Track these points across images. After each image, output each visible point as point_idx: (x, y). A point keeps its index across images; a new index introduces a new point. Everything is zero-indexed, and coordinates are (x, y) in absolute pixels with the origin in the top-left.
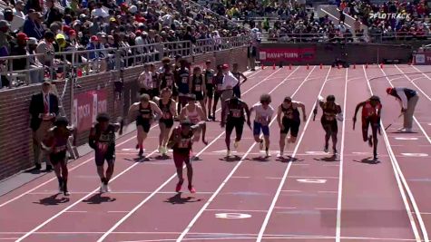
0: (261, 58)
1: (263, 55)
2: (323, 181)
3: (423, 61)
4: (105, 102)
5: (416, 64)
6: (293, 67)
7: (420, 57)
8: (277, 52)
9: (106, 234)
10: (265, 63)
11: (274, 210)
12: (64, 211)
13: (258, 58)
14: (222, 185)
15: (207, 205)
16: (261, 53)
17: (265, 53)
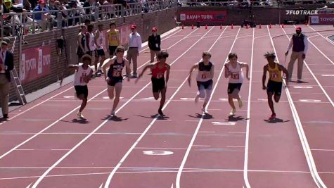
1: (183, 17)
2: (233, 124)
3: (317, 22)
4: (49, 56)
5: (311, 24)
6: (208, 27)
7: (314, 19)
8: (195, 14)
9: (51, 168)
10: (184, 24)
11: (192, 148)
12: (14, 149)
13: (178, 20)
14: (149, 127)
15: (136, 144)
16: (181, 15)
17: (184, 15)
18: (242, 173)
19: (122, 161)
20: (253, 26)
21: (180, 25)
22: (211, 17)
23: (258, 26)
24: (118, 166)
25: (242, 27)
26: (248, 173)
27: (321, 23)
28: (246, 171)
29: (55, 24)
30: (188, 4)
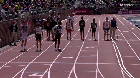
0: (75, 12)
1: (76, 12)
2: (93, 48)
3: (121, 13)
4: (30, 25)
5: (119, 14)
6: (84, 15)
7: (120, 12)
9: (31, 63)
10: (76, 14)
12: (18, 56)
15: (60, 54)
18: (96, 64)
19: (55, 60)
20: (100, 15)
21: (75, 14)
22: (85, 12)
23: (101, 15)
24: (54, 62)
25: (96, 15)
26: (98, 64)
27: (123, 14)
28: (97, 63)
29: (32, 14)
30: (78, 7)
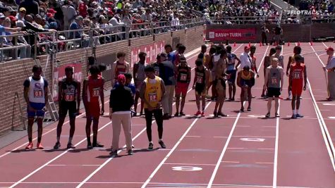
1: (211, 35)
4: (80, 73)
6: (237, 44)
8: (224, 32)
11: (221, 163)
12: (46, 164)
13: (207, 38)
14: (179, 142)
15: (165, 159)
16: (210, 33)
17: (213, 33)
19: (152, 176)
23: (286, 44)
24: (148, 181)
28: (275, 187)
